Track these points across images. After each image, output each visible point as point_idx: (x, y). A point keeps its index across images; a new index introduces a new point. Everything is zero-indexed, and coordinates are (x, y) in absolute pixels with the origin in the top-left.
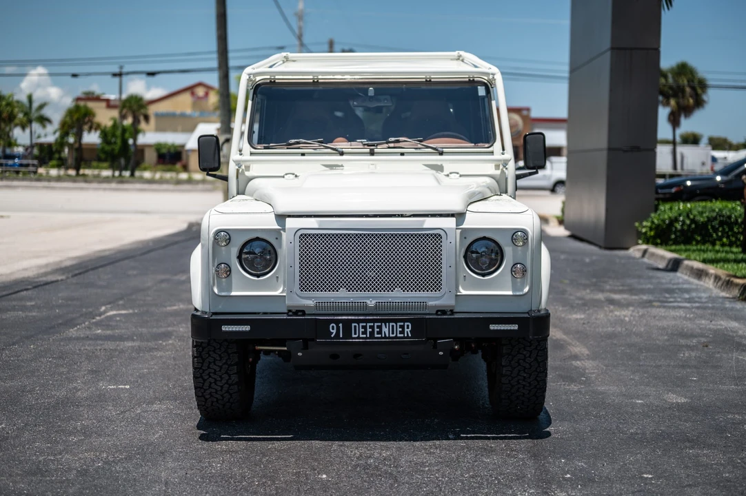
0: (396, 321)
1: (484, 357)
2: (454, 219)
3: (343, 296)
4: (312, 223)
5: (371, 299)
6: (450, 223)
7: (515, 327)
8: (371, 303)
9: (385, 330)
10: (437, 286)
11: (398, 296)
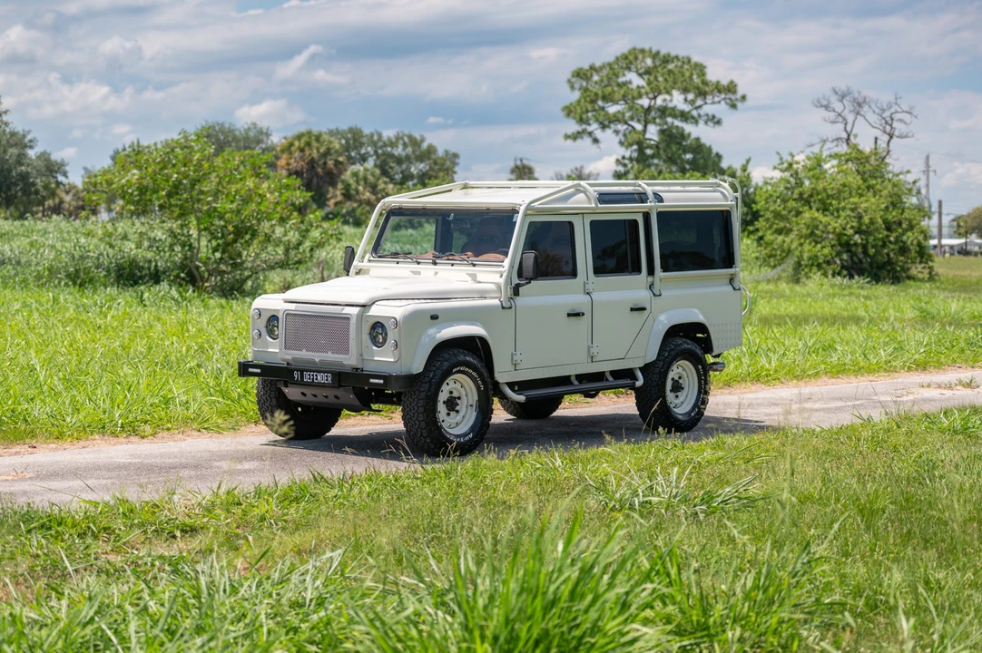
0: (324, 373)
1: (402, 411)
2: (358, 309)
3: (304, 354)
4: (292, 306)
5: (317, 357)
6: (355, 311)
7: (382, 381)
8: (317, 360)
9: (319, 378)
10: (347, 352)
11: (330, 356)
